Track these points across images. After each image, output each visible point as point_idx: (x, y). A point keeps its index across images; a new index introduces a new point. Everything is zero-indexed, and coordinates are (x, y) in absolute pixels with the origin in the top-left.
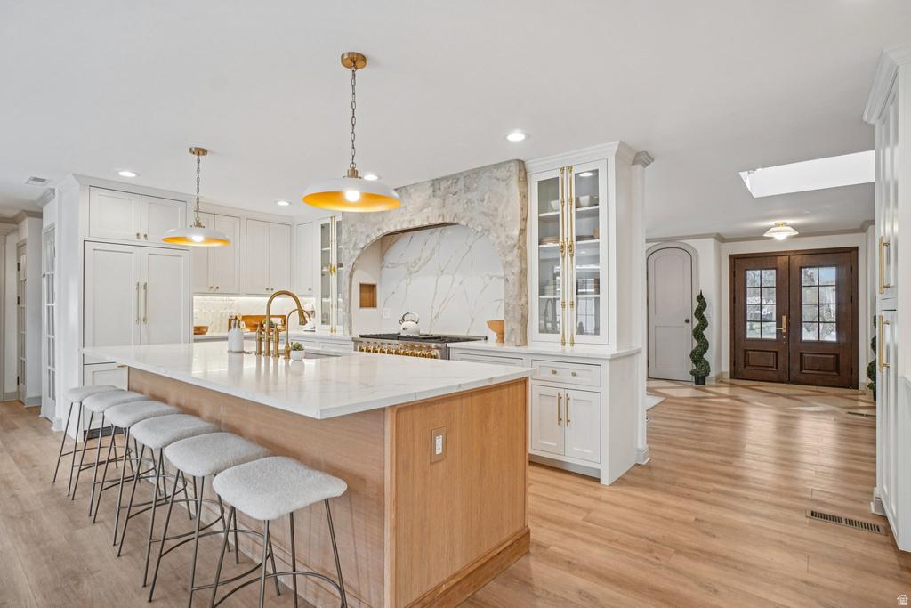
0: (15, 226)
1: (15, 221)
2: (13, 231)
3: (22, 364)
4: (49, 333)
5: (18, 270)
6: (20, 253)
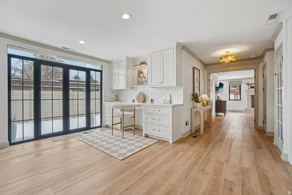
0: (262, 59)
1: (261, 57)
2: (261, 61)
3: (265, 116)
4: (278, 104)
5: (263, 77)
6: (264, 70)
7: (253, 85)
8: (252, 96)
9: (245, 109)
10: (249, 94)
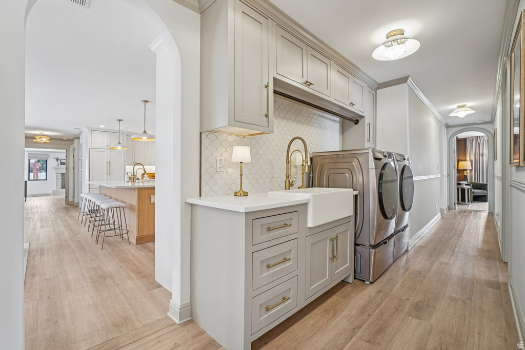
1: (72, 140)
2: (72, 144)
3: (74, 191)
5: (73, 157)
6: (74, 152)
7: (64, 161)
8: (62, 174)
9: (53, 191)
10: (57, 172)
